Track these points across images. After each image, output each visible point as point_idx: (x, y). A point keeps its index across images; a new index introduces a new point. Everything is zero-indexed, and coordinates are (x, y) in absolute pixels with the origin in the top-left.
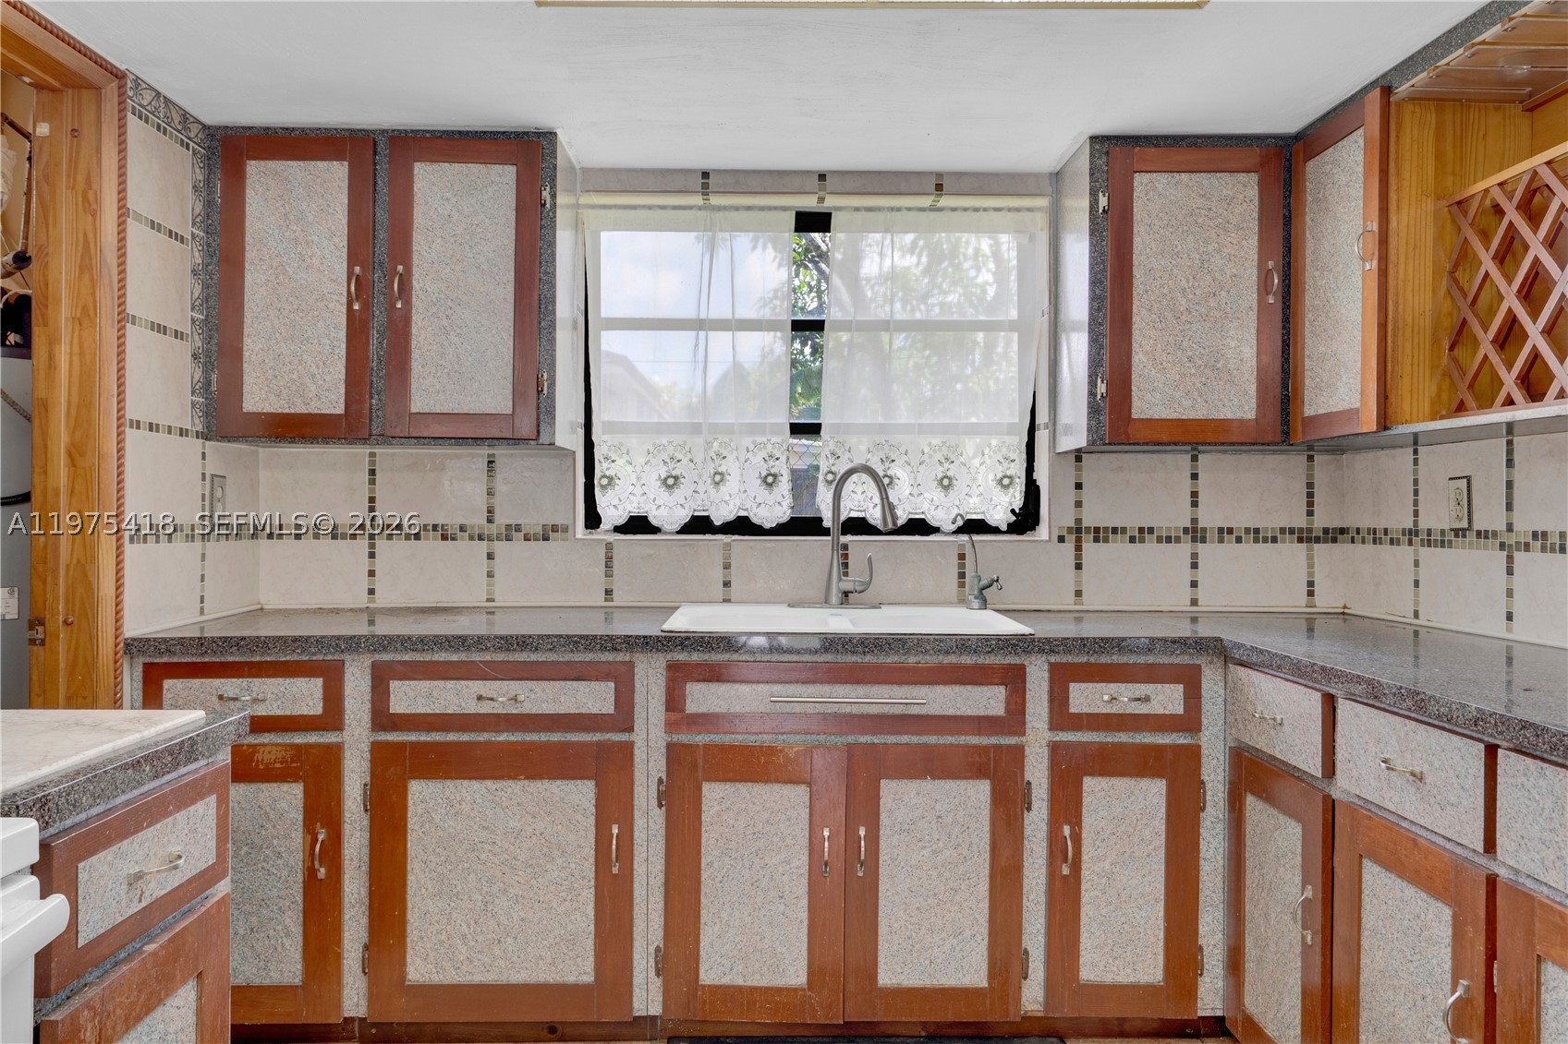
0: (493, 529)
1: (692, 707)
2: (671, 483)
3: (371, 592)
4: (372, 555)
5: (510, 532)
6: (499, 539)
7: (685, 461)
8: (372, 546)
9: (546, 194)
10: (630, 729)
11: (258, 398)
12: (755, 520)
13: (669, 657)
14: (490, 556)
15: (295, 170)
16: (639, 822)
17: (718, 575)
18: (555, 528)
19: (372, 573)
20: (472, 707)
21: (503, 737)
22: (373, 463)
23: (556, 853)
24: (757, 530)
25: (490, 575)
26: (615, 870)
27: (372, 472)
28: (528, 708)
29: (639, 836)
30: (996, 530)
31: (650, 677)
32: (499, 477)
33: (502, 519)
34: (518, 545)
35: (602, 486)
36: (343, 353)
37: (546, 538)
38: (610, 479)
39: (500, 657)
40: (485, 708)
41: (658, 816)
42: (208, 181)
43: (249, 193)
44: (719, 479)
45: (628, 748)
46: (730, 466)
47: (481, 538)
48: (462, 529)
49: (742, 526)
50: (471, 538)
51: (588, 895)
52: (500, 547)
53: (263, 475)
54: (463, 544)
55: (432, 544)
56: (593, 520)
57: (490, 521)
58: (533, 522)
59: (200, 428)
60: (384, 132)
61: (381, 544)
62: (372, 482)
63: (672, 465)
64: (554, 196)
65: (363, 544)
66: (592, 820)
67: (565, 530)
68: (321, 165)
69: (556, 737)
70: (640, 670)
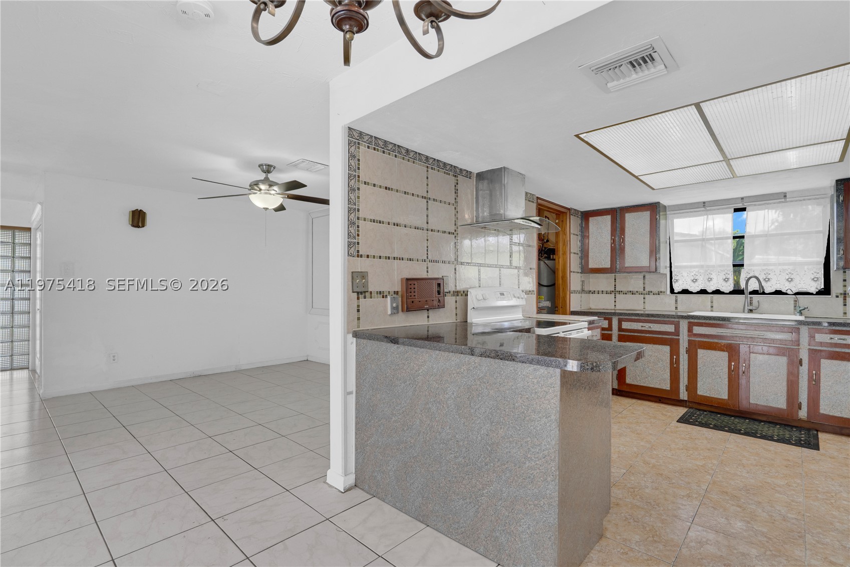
0: (645, 292)
1: (695, 332)
2: (695, 281)
3: (615, 306)
4: (615, 298)
5: (649, 293)
6: (646, 294)
7: (699, 275)
8: (615, 295)
9: (658, 217)
10: (679, 336)
11: (592, 265)
12: (721, 290)
13: (689, 320)
14: (644, 298)
15: (599, 218)
16: (681, 357)
17: (709, 304)
18: (661, 292)
19: (615, 302)
20: (640, 328)
21: (647, 335)
22: (615, 277)
23: (660, 361)
24: (723, 293)
25: (644, 303)
26: (675, 366)
27: (615, 279)
28: (653, 329)
29: (681, 360)
30: (812, 294)
31: (684, 325)
32: (646, 280)
33: (647, 290)
34: (651, 296)
35: (674, 282)
36: (610, 255)
37: (659, 294)
38: (677, 280)
39: (646, 318)
40: (643, 329)
41: (686, 356)
42: (582, 222)
43: (590, 224)
44: (710, 280)
45: (678, 340)
46: (714, 276)
47: (642, 294)
48: (637, 292)
49: (717, 292)
50: (639, 294)
51: (668, 371)
52: (647, 296)
53: (591, 280)
54: (637, 296)
55: (629, 296)
56: (672, 291)
57: (644, 290)
58: (655, 290)
59: (580, 271)
60: (619, 208)
61: (617, 295)
62: (615, 281)
63: (695, 276)
64: (659, 217)
65: (613, 295)
66: (669, 355)
67: (664, 292)
68: (605, 217)
69: (660, 336)
70: (681, 323)
